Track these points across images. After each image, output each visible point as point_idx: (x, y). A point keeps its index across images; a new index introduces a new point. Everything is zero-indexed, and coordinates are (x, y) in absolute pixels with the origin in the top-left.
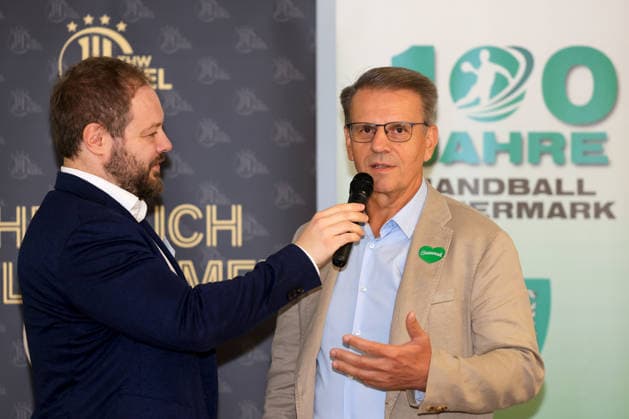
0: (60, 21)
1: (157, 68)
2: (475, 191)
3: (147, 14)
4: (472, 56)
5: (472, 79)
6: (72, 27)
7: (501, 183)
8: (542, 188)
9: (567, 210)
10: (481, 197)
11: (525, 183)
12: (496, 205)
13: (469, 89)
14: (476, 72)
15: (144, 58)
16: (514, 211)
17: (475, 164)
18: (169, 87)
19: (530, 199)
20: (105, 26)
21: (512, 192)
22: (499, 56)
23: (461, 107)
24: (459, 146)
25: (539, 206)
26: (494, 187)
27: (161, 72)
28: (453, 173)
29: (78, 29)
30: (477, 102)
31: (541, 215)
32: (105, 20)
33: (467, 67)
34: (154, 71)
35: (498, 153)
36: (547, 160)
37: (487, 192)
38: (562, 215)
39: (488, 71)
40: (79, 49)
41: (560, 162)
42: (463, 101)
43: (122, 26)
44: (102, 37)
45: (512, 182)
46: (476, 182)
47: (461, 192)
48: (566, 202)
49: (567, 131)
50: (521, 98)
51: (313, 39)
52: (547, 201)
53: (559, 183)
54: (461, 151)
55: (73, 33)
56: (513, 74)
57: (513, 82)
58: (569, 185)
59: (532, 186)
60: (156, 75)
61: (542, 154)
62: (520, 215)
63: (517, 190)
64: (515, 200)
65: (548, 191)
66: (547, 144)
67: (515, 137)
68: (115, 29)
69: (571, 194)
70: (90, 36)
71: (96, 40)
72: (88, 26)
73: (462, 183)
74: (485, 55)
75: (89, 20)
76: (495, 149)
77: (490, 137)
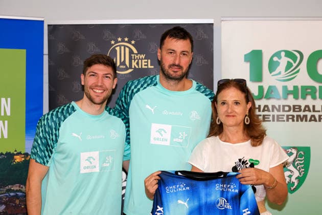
0: (108, 40)
1: (148, 59)
2: (279, 110)
3: (144, 37)
4: (278, 54)
5: (278, 64)
6: (113, 42)
7: (289, 107)
8: (307, 109)
9: (317, 118)
10: (281, 113)
11: (300, 106)
12: (288, 116)
13: (277, 68)
14: (279, 60)
15: (142, 55)
16: (295, 119)
17: (279, 99)
18: (152, 67)
19: (302, 114)
20: (126, 42)
21: (294, 111)
22: (289, 54)
23: (272, 76)
24: (272, 91)
25: (306, 116)
26: (287, 109)
27: (149, 61)
28: (270, 103)
29: (115, 43)
30: (280, 73)
31: (306, 121)
32: (126, 39)
33: (275, 59)
34: (146, 60)
35: (288, 94)
36: (309, 97)
37: (284, 111)
38: (315, 120)
39: (284, 61)
40: (116, 51)
41: (314, 98)
42: (274, 73)
43: (133, 42)
44: (125, 46)
45: (294, 106)
46: (279, 106)
47: (273, 111)
48: (317, 115)
49: (317, 85)
50: (298, 71)
51: (212, 47)
52: (309, 114)
53: (314, 107)
54: (273, 93)
55: (113, 45)
56: (295, 62)
57: (295, 65)
58: (318, 108)
59: (303, 108)
60: (147, 62)
61: (307, 95)
62: (297, 121)
63: (296, 110)
64: (295, 114)
65: (309, 111)
66: (309, 91)
67: (296, 87)
68: (130, 43)
69: (319, 111)
70: (120, 46)
71: (123, 48)
72: (120, 42)
73: (273, 107)
74: (283, 54)
75: (120, 39)
76: (287, 93)
77: (285, 88)
